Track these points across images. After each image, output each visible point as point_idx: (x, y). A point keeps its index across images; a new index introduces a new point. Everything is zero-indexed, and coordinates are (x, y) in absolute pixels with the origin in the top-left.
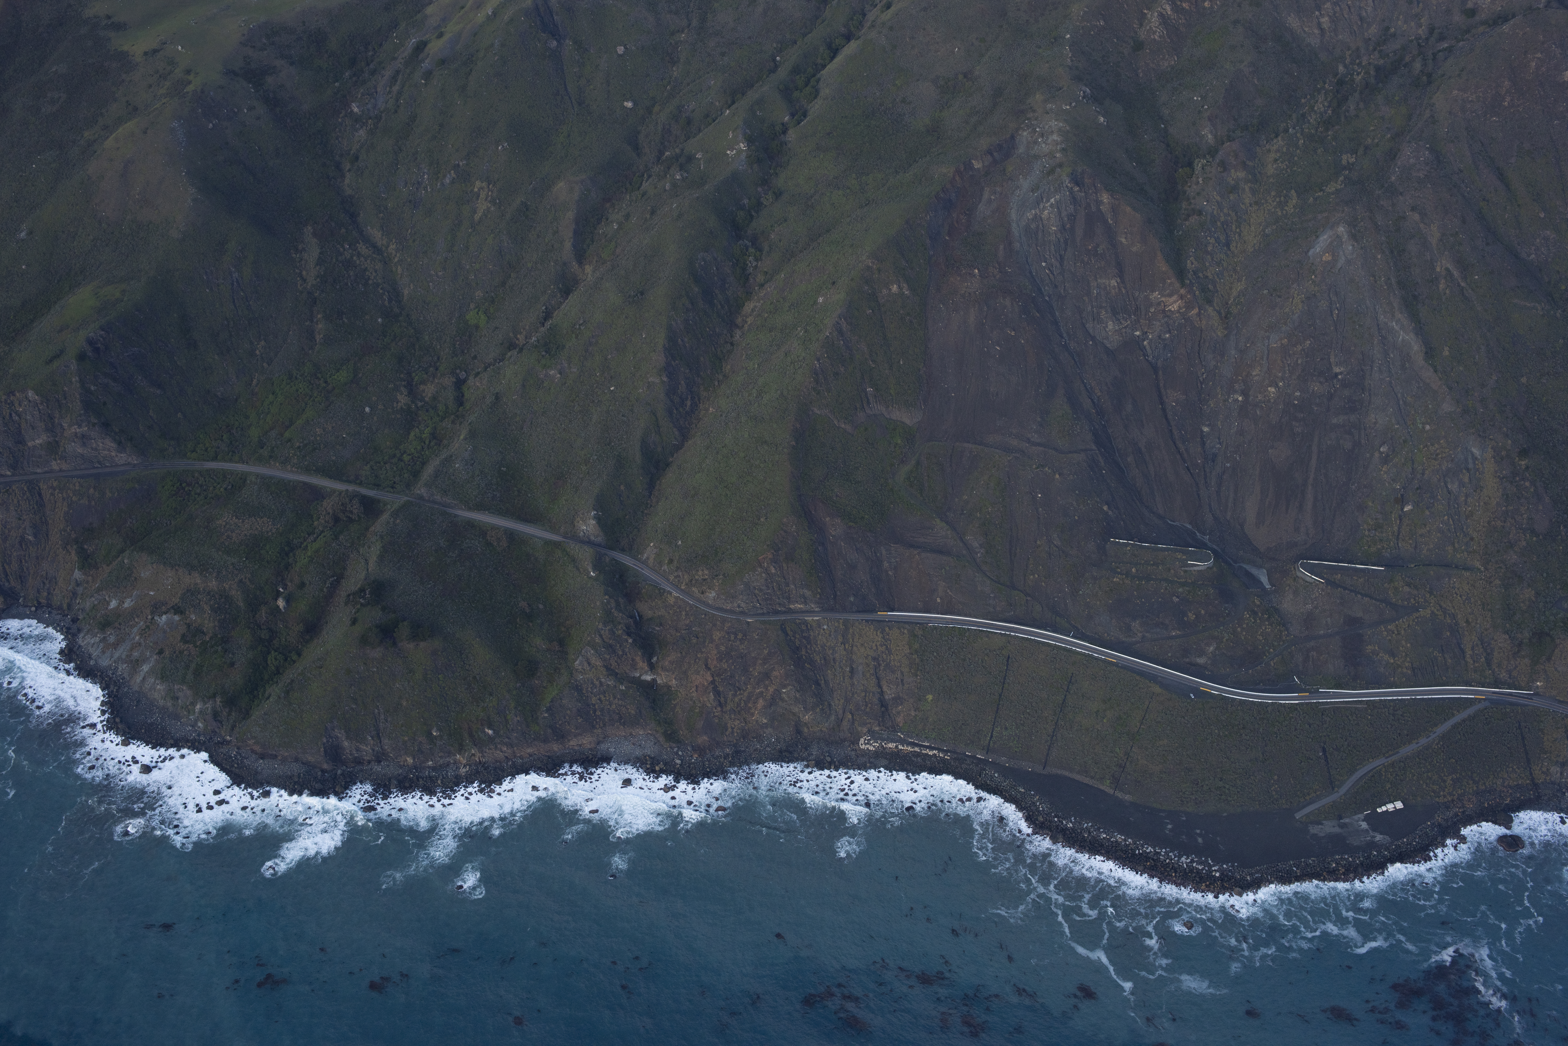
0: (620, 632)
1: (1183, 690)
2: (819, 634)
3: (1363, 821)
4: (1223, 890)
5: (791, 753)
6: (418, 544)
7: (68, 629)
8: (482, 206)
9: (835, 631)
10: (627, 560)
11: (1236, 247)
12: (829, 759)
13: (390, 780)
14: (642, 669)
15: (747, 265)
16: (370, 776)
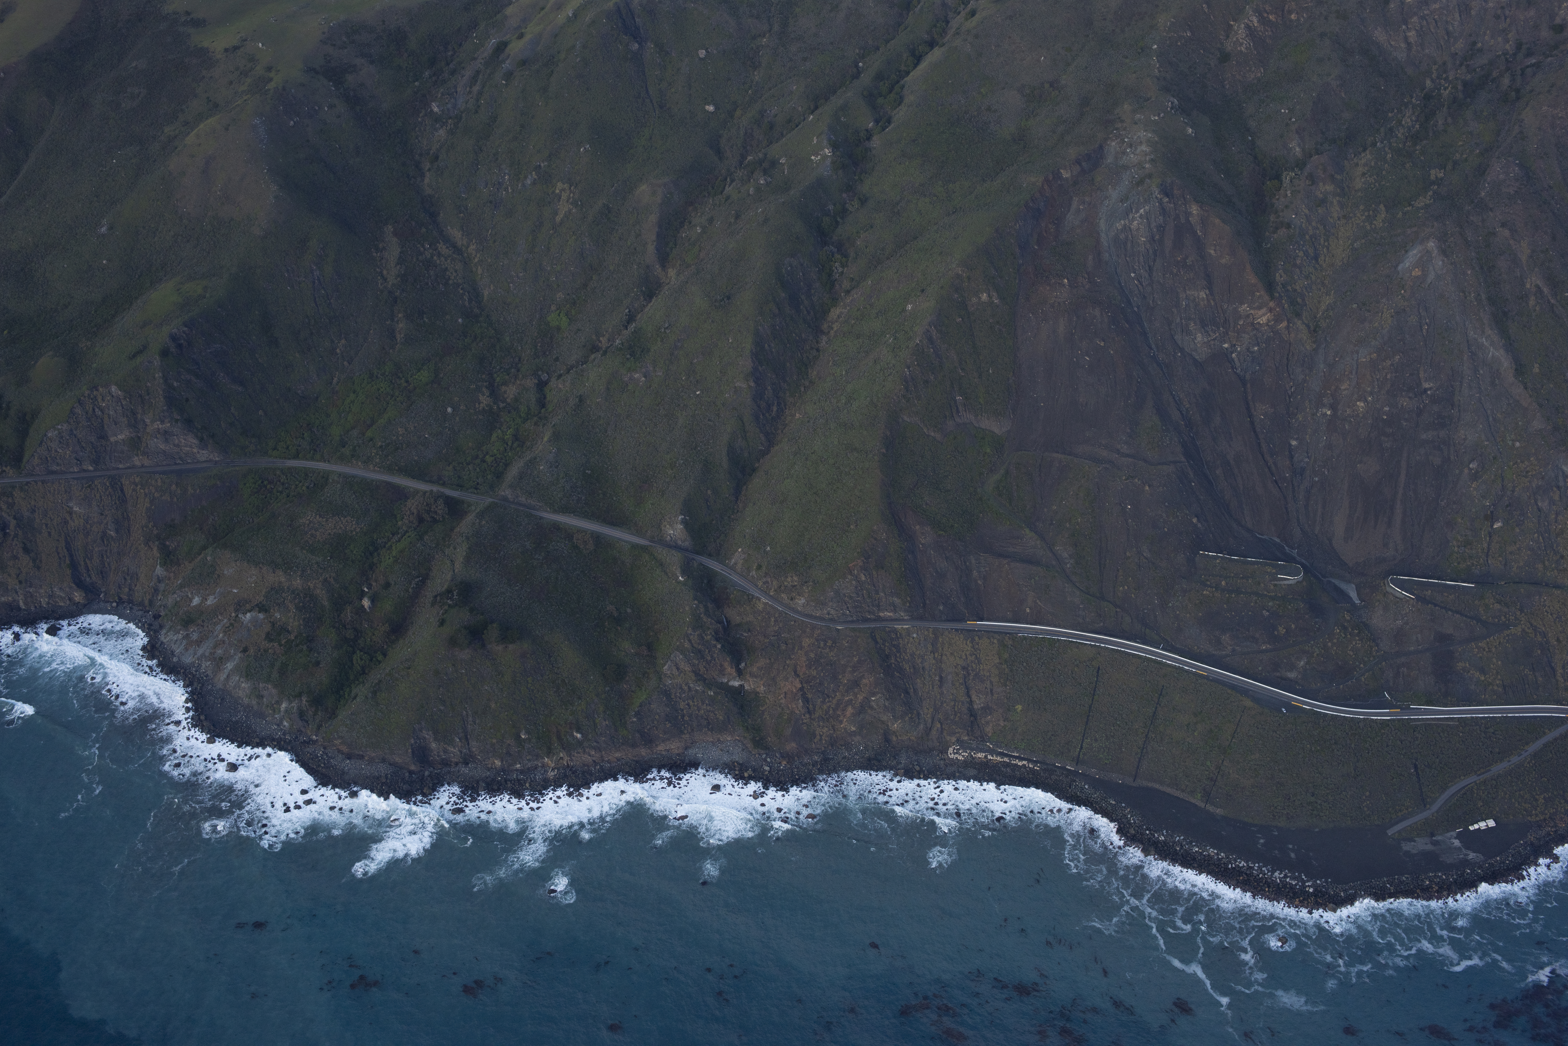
0: (709, 637)
1: (1276, 704)
2: (908, 643)
3: (1456, 838)
4: (1317, 905)
5: (879, 761)
6: (504, 546)
7: (150, 625)
8: (563, 208)
9: (925, 640)
10: (713, 565)
11: (1325, 260)
12: (917, 768)
13: (478, 782)
14: (730, 674)
15: (833, 271)
16: (458, 778)
